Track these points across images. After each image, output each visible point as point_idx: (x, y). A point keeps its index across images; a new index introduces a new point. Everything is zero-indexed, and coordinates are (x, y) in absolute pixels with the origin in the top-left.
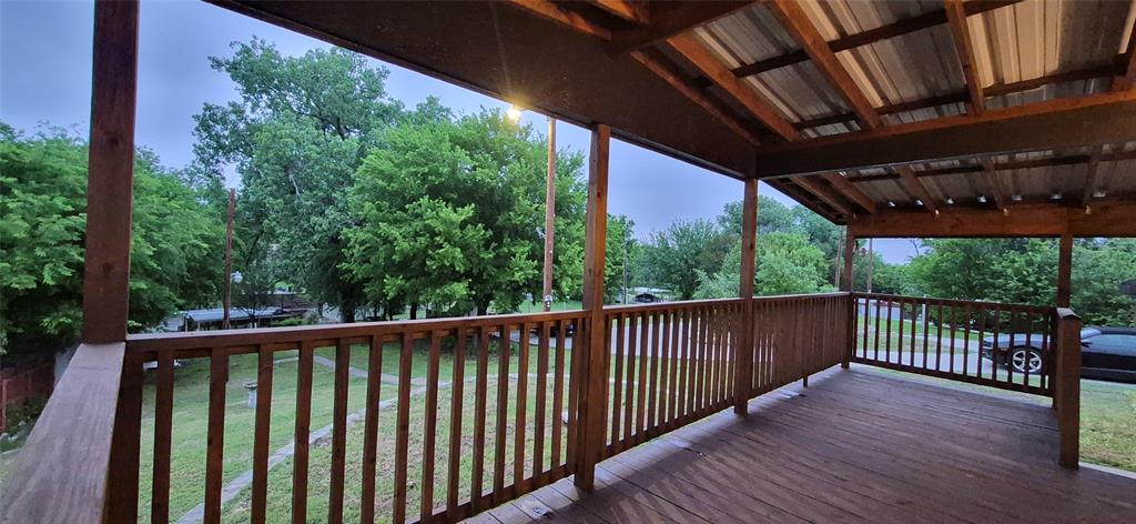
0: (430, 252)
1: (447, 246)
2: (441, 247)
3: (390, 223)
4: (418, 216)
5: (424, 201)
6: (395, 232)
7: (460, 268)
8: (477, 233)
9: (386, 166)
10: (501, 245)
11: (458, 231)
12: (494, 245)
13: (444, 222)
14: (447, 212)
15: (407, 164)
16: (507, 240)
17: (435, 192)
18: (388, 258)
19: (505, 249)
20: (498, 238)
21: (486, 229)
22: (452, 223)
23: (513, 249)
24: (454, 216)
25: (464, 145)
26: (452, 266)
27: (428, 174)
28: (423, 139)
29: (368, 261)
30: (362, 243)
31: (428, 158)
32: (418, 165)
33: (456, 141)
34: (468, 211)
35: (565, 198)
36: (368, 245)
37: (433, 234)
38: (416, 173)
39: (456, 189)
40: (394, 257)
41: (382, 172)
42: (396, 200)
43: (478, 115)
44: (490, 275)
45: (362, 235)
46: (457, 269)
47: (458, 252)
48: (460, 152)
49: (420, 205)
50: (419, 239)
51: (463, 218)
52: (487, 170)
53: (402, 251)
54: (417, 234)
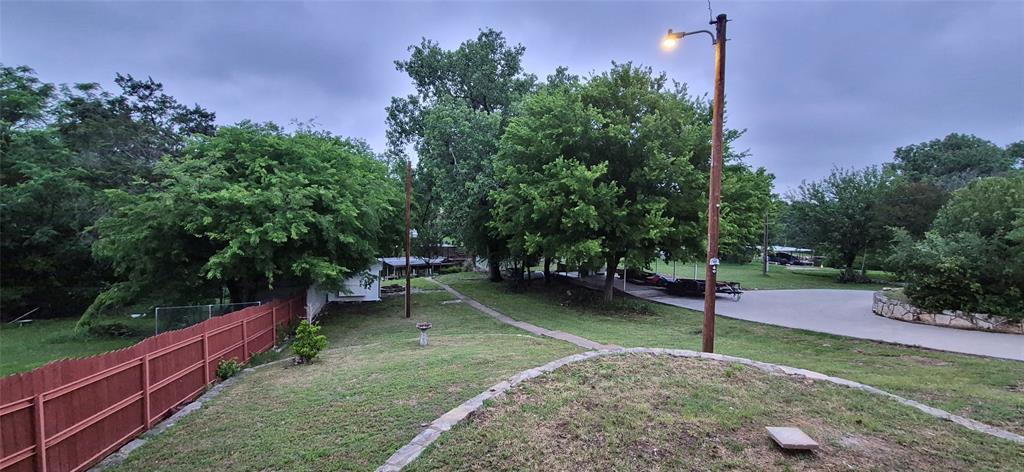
0: (565, 210)
1: (581, 204)
2: (575, 204)
3: (529, 184)
4: (554, 176)
5: (559, 160)
6: (534, 193)
7: (594, 226)
8: (614, 189)
9: (524, 131)
10: (634, 201)
11: (591, 189)
12: (627, 202)
13: (578, 180)
14: (581, 170)
15: (543, 127)
16: (640, 197)
17: (569, 152)
18: (528, 216)
19: (639, 206)
20: (631, 194)
21: (618, 185)
22: (587, 180)
23: (647, 206)
24: (588, 174)
25: (596, 103)
26: (587, 224)
27: (562, 135)
28: (558, 101)
29: (511, 220)
30: (505, 204)
31: (561, 119)
32: (554, 128)
33: (587, 99)
34: (602, 168)
35: (704, 149)
36: (511, 205)
37: (568, 192)
38: (551, 135)
39: (588, 148)
40: (533, 216)
41: (521, 137)
42: (533, 161)
43: (609, 72)
44: (622, 232)
45: (505, 196)
46: (592, 226)
47: (592, 211)
48: (592, 111)
49: (555, 165)
50: (555, 198)
51: (598, 174)
52: (620, 126)
53: (539, 210)
54: (553, 193)
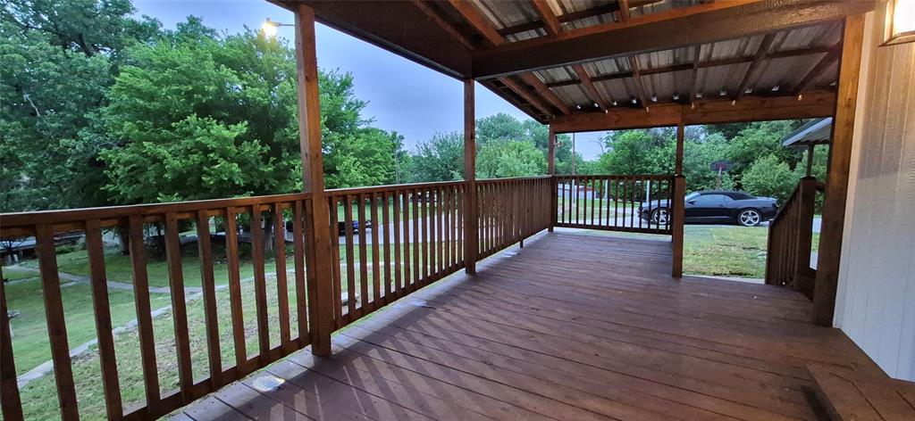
0: (205, 168)
1: (222, 162)
2: (215, 162)
3: (156, 142)
4: (188, 134)
5: (192, 118)
6: (162, 151)
7: (239, 181)
8: (253, 149)
9: (144, 84)
10: (280, 159)
11: (233, 148)
12: (272, 159)
13: (217, 139)
14: (219, 129)
15: (167, 82)
16: (285, 154)
17: (204, 110)
18: (159, 176)
19: (285, 163)
20: (276, 151)
21: (263, 144)
22: (226, 139)
23: (292, 162)
24: (226, 133)
25: (231, 64)
26: (230, 180)
27: (193, 92)
28: (183, 56)
29: (138, 182)
30: (126, 164)
31: (189, 76)
32: (180, 83)
33: (220, 60)
34: (241, 128)
35: (338, 115)
36: (134, 165)
37: (206, 151)
38: (178, 92)
39: (229, 109)
40: (166, 175)
41: (139, 90)
42: (161, 119)
43: (242, 34)
44: (271, 187)
45: (125, 155)
46: (237, 182)
47: (235, 167)
48: (225, 70)
49: (187, 123)
50: (191, 157)
51: (236, 134)
52: (257, 89)
53: (174, 170)
54: (188, 152)
